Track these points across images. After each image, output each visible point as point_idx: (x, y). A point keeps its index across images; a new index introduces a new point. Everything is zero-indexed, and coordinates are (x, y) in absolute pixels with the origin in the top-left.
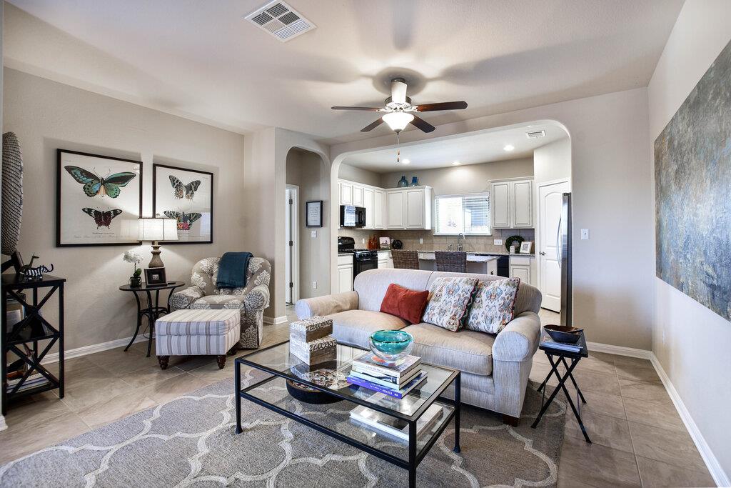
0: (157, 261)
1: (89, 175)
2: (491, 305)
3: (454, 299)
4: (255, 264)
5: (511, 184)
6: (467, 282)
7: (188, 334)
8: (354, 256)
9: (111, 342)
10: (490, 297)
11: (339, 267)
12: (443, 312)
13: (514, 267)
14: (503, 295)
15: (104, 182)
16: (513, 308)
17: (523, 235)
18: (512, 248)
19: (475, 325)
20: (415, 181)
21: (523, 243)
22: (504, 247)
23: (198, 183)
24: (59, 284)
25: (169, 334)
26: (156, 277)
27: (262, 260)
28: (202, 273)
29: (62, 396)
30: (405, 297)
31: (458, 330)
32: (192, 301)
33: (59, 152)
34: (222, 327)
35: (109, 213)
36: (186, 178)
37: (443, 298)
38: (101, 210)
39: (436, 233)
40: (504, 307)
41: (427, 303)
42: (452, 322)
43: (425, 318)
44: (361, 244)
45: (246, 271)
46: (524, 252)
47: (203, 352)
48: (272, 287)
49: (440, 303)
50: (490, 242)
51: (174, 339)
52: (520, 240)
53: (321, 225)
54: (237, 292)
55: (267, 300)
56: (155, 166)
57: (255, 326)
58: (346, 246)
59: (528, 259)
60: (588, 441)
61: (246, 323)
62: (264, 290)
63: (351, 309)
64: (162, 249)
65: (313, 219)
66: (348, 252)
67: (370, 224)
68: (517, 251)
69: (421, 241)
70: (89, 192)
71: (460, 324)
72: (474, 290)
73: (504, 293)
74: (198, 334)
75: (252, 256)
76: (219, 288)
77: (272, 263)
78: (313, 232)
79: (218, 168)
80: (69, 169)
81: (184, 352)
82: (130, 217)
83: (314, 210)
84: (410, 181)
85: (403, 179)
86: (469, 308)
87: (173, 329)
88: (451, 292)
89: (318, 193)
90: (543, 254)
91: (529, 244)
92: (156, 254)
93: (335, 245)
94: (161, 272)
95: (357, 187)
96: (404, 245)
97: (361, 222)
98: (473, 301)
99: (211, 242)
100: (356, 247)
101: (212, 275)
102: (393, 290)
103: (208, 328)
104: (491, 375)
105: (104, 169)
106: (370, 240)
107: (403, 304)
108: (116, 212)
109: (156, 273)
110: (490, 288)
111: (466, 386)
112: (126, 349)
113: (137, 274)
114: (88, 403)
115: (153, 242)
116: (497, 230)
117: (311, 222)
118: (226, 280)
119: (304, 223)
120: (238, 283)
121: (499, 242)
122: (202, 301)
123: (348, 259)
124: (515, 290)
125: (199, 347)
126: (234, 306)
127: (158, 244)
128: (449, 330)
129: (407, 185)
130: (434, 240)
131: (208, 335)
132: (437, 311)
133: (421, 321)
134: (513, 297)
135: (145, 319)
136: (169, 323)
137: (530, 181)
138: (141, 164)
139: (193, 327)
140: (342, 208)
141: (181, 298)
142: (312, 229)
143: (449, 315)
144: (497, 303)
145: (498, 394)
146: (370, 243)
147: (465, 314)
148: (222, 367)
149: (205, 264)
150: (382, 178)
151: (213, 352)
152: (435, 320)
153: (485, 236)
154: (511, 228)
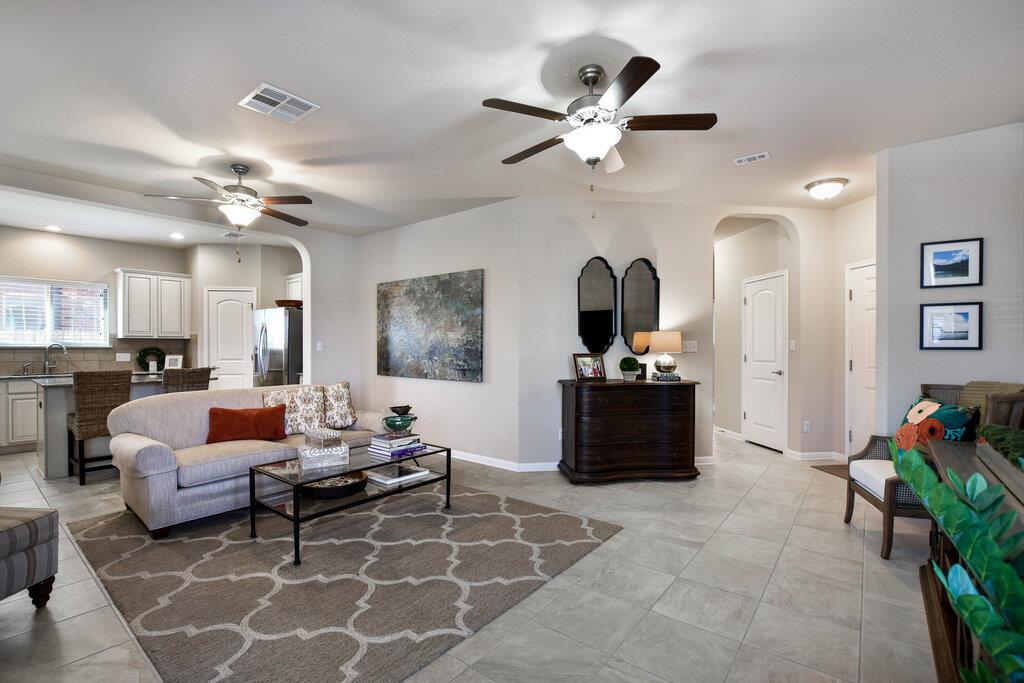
21: (168, 357)
22: (133, 363)
50: (109, 357)
52: (161, 353)
91: (180, 358)
116: (122, 340)
121: (124, 357)
137: (182, 280)
153: (100, 349)
154: (154, 337)
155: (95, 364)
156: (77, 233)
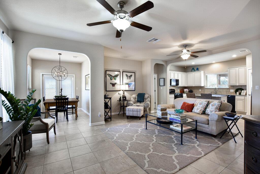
0: (124, 95)
1: (111, 75)
2: (212, 107)
3: (201, 106)
4: (146, 96)
5: (237, 69)
6: (205, 101)
7: (133, 111)
8: (175, 95)
9: (115, 113)
10: (212, 105)
11: (170, 98)
12: (198, 109)
14: (216, 105)
15: (113, 77)
16: (219, 109)
17: (243, 88)
18: (238, 93)
19: (207, 113)
20: (198, 69)
21: (242, 91)
22: (234, 92)
23: (131, 75)
24: (110, 98)
25: (129, 111)
26: (124, 98)
27: (148, 95)
28: (134, 98)
29: (111, 120)
30: (187, 105)
31: (202, 114)
32: (132, 104)
33: (106, 71)
34: (140, 110)
35: (114, 84)
36: (129, 74)
37: (198, 105)
38: (113, 83)
40: (216, 108)
41: (194, 107)
42: (200, 112)
43: (193, 111)
44: (178, 91)
45: (144, 98)
46: (243, 94)
47: (136, 116)
48: (150, 102)
49: (197, 107)
50: (228, 90)
51: (130, 112)
52: (242, 89)
53: (164, 85)
54: (142, 103)
55: (150, 105)
56: (123, 72)
57: (147, 111)
58: (172, 92)
59: (244, 97)
60: (236, 142)
61: (145, 110)
62: (149, 103)
63: (172, 108)
64: (125, 92)
65: (162, 83)
66: (173, 94)
67: (180, 85)
68: (240, 94)
69: (200, 90)
70: (111, 79)
71: (202, 112)
72: (208, 103)
73: (217, 104)
74: (135, 111)
75: (145, 94)
76: (138, 102)
77: (151, 96)
78: (162, 88)
79: (136, 71)
80: (108, 74)
81: (132, 115)
82: (118, 84)
83: (162, 81)
84: (196, 69)
85: (193, 69)
86: (206, 108)
87: (130, 110)
88: (200, 104)
89: (163, 76)
90: (250, 95)
91: (245, 91)
92: (124, 93)
93: (168, 91)
94: (125, 97)
95: (176, 73)
96: (193, 91)
97: (177, 84)
98: (207, 106)
99: (135, 90)
100: (176, 92)
101: (136, 99)
102: (184, 103)
103: (137, 110)
104: (208, 124)
105: (114, 74)
106: (181, 90)
107: (187, 107)
108: (116, 83)
109: (124, 97)
110: (212, 103)
111: (199, 126)
112: (118, 115)
113: (121, 97)
114: (116, 122)
115: (123, 90)
116: (232, 86)
117: (161, 85)
118: (139, 100)
119: (159, 85)
120: (142, 101)
121: (232, 91)
122: (134, 104)
123: (173, 96)
124: (220, 104)
125: (135, 114)
126: (142, 106)
127: (124, 91)
128: (199, 114)
129: (195, 71)
130: (205, 90)
131: (137, 112)
132: (196, 109)
133: (192, 111)
134: (219, 106)
135: (122, 108)
136: (129, 108)
137: (244, 67)
138: (120, 72)
139: (134, 110)
140: (171, 80)
141: (130, 103)
142: (162, 86)
143: (199, 110)
144: (214, 107)
145: (210, 129)
146: (181, 91)
147: (204, 110)
148: (140, 120)
149: (134, 96)
150: (185, 69)
151: (138, 116)
152: (195, 111)
153: (226, 88)
154: (237, 85)
155: (225, 92)
156: (221, 61)
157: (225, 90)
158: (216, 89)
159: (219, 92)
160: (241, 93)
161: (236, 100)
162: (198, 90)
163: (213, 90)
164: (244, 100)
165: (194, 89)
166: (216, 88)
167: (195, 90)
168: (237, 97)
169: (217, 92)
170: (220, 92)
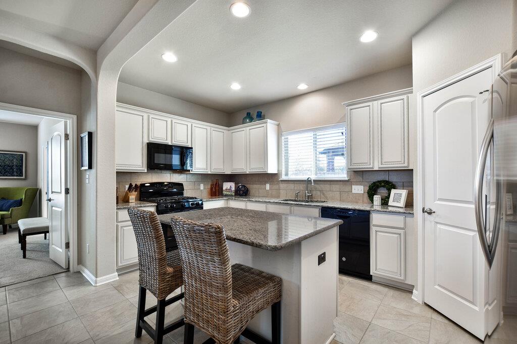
5: (376, 104)
13: (378, 229)
17: (393, 179)
18: (377, 199)
20: (260, 116)
21: (393, 191)
22: (366, 195)
39: (284, 177)
46: (395, 205)
50: (347, 189)
52: (390, 186)
59: (401, 218)
68: (385, 202)
69: (268, 186)
78: (87, 176)
83: (85, 146)
89: (90, 122)
90: (430, 213)
91: (404, 193)
106: (212, 185)
116: (357, 172)
121: (359, 189)
130: (282, 186)
137: (405, 97)
142: (87, 172)
146: (212, 189)
153: (340, 181)
154: (376, 168)
155: (337, 195)
157: (336, 187)
158: (308, 181)
159: (319, 193)
160: (388, 197)
161: (373, 230)
162: (263, 186)
163: (302, 187)
164: (402, 232)
165: (253, 184)
166: (310, 181)
167: (255, 186)
168: (376, 219)
169: (314, 193)
170: (324, 194)
